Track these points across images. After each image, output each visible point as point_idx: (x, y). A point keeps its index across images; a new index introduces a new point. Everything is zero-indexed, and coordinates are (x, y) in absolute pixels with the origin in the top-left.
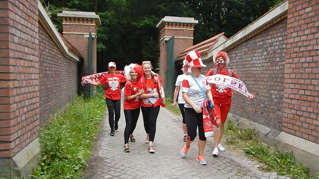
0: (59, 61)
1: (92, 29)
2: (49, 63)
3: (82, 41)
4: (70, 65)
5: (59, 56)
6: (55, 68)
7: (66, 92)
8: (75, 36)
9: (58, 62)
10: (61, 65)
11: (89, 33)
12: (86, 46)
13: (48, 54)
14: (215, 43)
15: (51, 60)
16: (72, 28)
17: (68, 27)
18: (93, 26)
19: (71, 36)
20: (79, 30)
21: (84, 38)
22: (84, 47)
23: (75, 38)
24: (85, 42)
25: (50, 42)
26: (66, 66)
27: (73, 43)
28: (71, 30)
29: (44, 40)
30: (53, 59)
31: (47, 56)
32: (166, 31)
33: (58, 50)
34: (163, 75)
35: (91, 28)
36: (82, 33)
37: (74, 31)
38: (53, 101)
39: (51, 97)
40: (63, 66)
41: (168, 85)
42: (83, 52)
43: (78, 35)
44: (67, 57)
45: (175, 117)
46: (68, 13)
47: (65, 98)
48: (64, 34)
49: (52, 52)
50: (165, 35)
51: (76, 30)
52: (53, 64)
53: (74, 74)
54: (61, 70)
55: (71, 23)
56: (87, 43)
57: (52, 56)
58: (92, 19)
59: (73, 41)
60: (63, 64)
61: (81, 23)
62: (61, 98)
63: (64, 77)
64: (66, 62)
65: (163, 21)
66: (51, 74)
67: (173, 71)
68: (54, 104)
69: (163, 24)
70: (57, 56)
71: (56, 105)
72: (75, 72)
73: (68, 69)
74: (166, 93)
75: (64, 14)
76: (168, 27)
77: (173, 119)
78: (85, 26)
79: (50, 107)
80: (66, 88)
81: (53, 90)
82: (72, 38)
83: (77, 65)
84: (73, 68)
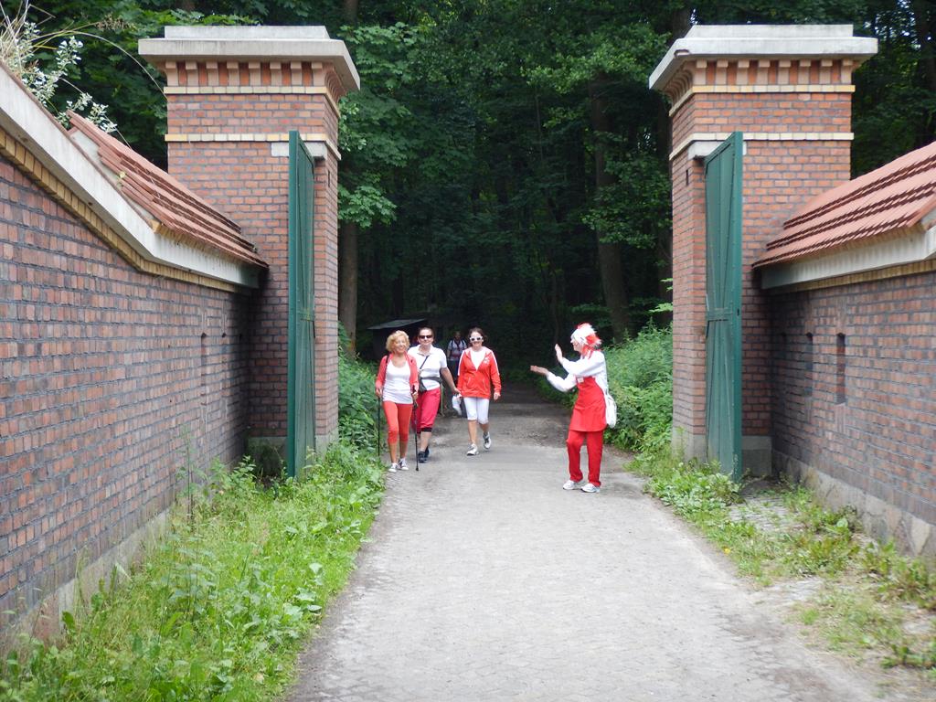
1: (312, 111)
3: (263, 176)
7: (147, 457)
8: (226, 153)
11: (286, 137)
12: (284, 200)
13: (11, 273)
15: (34, 303)
16: (210, 114)
17: (191, 106)
18: (315, 99)
19: (207, 153)
20: (244, 122)
21: (269, 161)
22: (269, 208)
23: (226, 161)
24: (275, 184)
26: (145, 318)
27: (218, 188)
31: (5, 286)
32: (697, 105)
34: (690, 346)
35: (304, 110)
36: (260, 137)
37: (223, 127)
39: (31, 502)
40: (127, 321)
41: (716, 398)
42: (267, 232)
43: (241, 145)
44: (155, 272)
45: (742, 599)
46: (194, 35)
47: (139, 490)
48: (175, 146)
49: (41, 258)
50: (696, 128)
51: (232, 122)
52: (52, 321)
53: (208, 351)
54: (114, 343)
55: (208, 85)
56: (285, 184)
57: (46, 275)
58: (308, 60)
59: (213, 178)
60: (129, 310)
61: (256, 85)
62: (108, 495)
63: (134, 381)
64: (147, 298)
65: (679, 54)
66: (33, 377)
67: (737, 322)
68: (57, 533)
69: (682, 67)
70: (83, 275)
71: (69, 537)
72: (220, 341)
73: (162, 332)
74: (707, 442)
75: (173, 44)
76: (707, 84)
77: (727, 617)
78: (274, 98)
79: (27, 556)
80: (148, 433)
81: (52, 461)
82: (213, 161)
83: (229, 304)
84: (200, 320)
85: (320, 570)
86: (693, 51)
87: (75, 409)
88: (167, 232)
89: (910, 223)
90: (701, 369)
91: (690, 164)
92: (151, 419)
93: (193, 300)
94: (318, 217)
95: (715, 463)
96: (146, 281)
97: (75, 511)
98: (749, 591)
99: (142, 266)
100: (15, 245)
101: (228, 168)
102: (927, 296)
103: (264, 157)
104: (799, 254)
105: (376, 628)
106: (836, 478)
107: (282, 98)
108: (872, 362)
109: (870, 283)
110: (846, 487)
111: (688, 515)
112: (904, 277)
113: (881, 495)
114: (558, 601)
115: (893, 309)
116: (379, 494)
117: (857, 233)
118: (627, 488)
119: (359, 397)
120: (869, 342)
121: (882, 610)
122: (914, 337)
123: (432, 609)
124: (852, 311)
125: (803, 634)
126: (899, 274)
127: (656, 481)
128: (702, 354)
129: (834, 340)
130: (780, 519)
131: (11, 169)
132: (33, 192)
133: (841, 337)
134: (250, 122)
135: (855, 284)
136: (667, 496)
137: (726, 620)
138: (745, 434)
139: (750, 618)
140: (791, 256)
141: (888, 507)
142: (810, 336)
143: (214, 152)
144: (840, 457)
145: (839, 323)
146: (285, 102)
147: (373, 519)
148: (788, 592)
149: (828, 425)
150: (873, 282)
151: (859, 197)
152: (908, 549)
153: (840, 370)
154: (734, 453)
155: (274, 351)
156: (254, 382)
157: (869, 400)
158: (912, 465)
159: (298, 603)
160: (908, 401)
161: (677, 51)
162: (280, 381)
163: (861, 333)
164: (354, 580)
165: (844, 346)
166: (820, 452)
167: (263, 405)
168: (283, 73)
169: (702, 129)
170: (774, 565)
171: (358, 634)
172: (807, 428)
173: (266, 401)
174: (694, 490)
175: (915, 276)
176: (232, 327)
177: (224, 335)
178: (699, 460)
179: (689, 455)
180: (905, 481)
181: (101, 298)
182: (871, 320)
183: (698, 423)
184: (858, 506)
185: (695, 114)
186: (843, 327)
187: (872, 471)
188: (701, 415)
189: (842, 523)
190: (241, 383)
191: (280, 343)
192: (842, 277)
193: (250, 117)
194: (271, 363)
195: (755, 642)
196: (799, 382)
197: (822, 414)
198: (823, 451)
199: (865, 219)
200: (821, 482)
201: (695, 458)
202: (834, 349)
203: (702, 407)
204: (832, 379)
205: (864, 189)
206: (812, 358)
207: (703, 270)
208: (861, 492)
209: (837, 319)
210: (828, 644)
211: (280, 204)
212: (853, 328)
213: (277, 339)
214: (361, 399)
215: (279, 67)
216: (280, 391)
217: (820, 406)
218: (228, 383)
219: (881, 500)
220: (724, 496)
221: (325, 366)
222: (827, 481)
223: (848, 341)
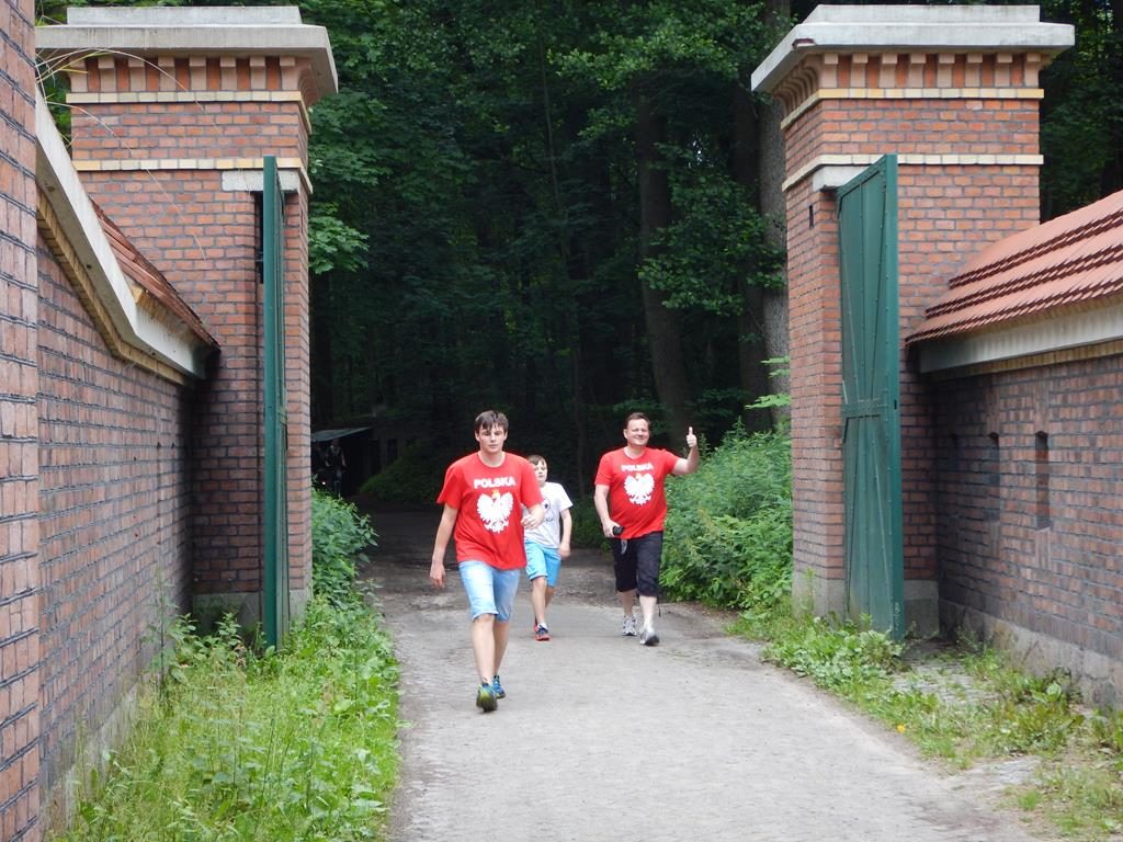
0: (89, 395)
1: (281, 126)
2: (39, 420)
3: (210, 219)
4: (140, 406)
5: (88, 355)
6: (66, 443)
7: (121, 610)
8: (158, 186)
9: (80, 402)
10: (94, 416)
11: (244, 163)
12: (241, 253)
15: (46, 397)
16: (134, 131)
17: (105, 121)
18: (285, 108)
19: (130, 187)
20: (182, 143)
21: (219, 197)
22: (220, 265)
23: (158, 198)
24: (228, 230)
26: (119, 419)
27: (146, 237)
28: (126, 142)
30: (56, 383)
32: (824, 116)
33: (82, 312)
34: (821, 454)
35: (269, 124)
36: (206, 164)
37: (152, 150)
38: (60, 686)
40: (106, 423)
41: (862, 526)
42: (215, 299)
43: (179, 176)
44: (128, 356)
45: (935, 785)
46: (108, 20)
47: (116, 654)
50: (825, 148)
51: (165, 142)
52: (58, 421)
53: (162, 467)
54: (98, 452)
55: (130, 91)
56: (242, 230)
57: (54, 361)
58: (275, 54)
59: (139, 222)
60: (107, 408)
61: (199, 90)
62: (95, 657)
63: (111, 504)
64: (120, 392)
65: (799, 45)
67: (895, 421)
68: (63, 701)
69: (803, 62)
70: (77, 361)
71: (70, 708)
72: (170, 454)
73: (129, 438)
74: (847, 590)
75: (79, 32)
76: (838, 87)
77: (921, 805)
78: (226, 107)
80: (121, 578)
81: (59, 604)
82: (137, 198)
83: (177, 401)
84: (156, 424)
85: (368, 758)
86: (819, 41)
87: (73, 538)
88: (146, 302)
90: (838, 486)
91: (816, 197)
92: (121, 559)
93: (152, 396)
94: (290, 276)
95: (864, 617)
96: (119, 369)
97: (74, 672)
98: (941, 776)
99: (119, 345)
101: (160, 208)
103: (213, 191)
104: (979, 323)
105: (461, 827)
106: (1038, 631)
107: (236, 108)
108: (1088, 470)
109: (1083, 362)
110: (1054, 643)
111: (836, 686)
114: (691, 790)
115: (1117, 397)
117: (1067, 295)
118: (736, 656)
119: (332, 537)
120: (1083, 443)
123: (528, 803)
124: (1058, 401)
125: (1024, 821)
127: (781, 644)
128: (838, 466)
129: (1031, 441)
130: (964, 689)
133: (1042, 437)
134: (192, 142)
135: (1061, 364)
136: (800, 663)
137: (921, 809)
138: (907, 578)
139: (949, 806)
140: (968, 326)
141: (1116, 665)
142: (995, 437)
143: (139, 186)
144: (1044, 602)
145: (1038, 418)
146: (241, 114)
148: (995, 774)
149: (1026, 560)
150: (1088, 360)
151: (1062, 246)
153: (1040, 483)
154: (894, 601)
155: (228, 469)
156: (200, 514)
157: (1085, 521)
161: (798, 41)
162: (237, 512)
163: (1071, 430)
165: (1047, 448)
166: (1014, 597)
167: (212, 548)
168: (237, 72)
169: (832, 150)
170: (969, 743)
171: (442, 834)
172: (994, 565)
173: (216, 542)
174: (839, 654)
176: (179, 435)
177: (173, 446)
178: (838, 616)
179: (822, 607)
181: (89, 390)
182: (1085, 412)
183: (833, 562)
184: (1071, 668)
185: (824, 127)
186: (1044, 423)
187: (1091, 618)
188: (838, 551)
189: (1053, 689)
190: (186, 516)
191: (237, 458)
193: (191, 136)
194: (225, 486)
195: (963, 831)
196: (979, 502)
197: (1015, 544)
198: (1019, 595)
199: (1076, 277)
200: (1016, 639)
201: (833, 613)
202: (1032, 454)
203: (839, 541)
204: (1030, 496)
205: (1069, 235)
206: (998, 468)
207: (837, 347)
208: (1076, 648)
209: (1035, 413)
210: (1060, 830)
211: (235, 259)
212: (1060, 424)
213: (232, 452)
214: (336, 538)
215: (233, 65)
216: (237, 526)
217: (1012, 534)
218: (177, 513)
219: (1106, 658)
220: (881, 662)
221: (301, 490)
222: (1025, 637)
223: (1053, 442)
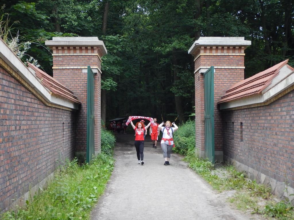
0: (36, 114)
1: (94, 60)
2: (16, 120)
3: (80, 78)
4: (56, 116)
5: (36, 106)
6: (27, 124)
7: (48, 157)
8: (70, 72)
9: (33, 115)
10: (38, 118)
11: (87, 67)
12: (86, 85)
13: (13, 107)
14: (274, 77)
15: (19, 115)
16: (65, 61)
17: (59, 59)
18: (95, 57)
19: (64, 72)
20: (75, 63)
21: (82, 74)
22: (82, 87)
23: (70, 74)
24: (83, 80)
25: (19, 88)
26: (48, 119)
27: (67, 82)
28: (63, 63)
29: (6, 88)
30: (23, 112)
31: (12, 111)
32: (201, 59)
33: (33, 97)
34: (200, 126)
35: (91, 60)
36: (79, 67)
37: (69, 65)
38: (23, 175)
39: (18, 170)
40: (43, 120)
41: (207, 140)
42: (81, 94)
43: (74, 70)
44: (51, 106)
45: (214, 196)
46: (60, 39)
47: (46, 167)
48: (55, 70)
49: (21, 103)
50: (201, 65)
51: (71, 63)
52: (24, 120)
53: (65, 127)
54: (40, 126)
55: (64, 53)
56: (86, 80)
57: (22, 108)
58: (92, 46)
59: (66, 79)
60: (44, 116)
61: (78, 53)
62: (38, 168)
63: (45, 136)
64: (49, 113)
65: (196, 45)
66: (18, 135)
67: (213, 119)
68: (24, 178)
69: (197, 48)
70: (32, 107)
71: (27, 180)
72: (68, 125)
73: (52, 122)
74: (205, 153)
75: (55, 42)
76: (204, 53)
77: (209, 201)
78: (83, 56)
79: (16, 185)
80: (48, 151)
81: (23, 158)
82: (66, 74)
83: (70, 114)
84: (62, 119)
85: (97, 189)
86: (200, 44)
87: (29, 144)
88: (54, 95)
89: (259, 92)
90: (203, 132)
91: (200, 75)
92: (49, 147)
93: (61, 113)
94: (95, 90)
95: (207, 158)
96: (48, 108)
97: (29, 172)
98: (216, 194)
99: (47, 104)
100: (14, 99)
101: (70, 76)
102: (264, 112)
103: (80, 73)
104: (229, 100)
105: (112, 204)
106: (241, 162)
107: (85, 56)
108: (250, 130)
109: (249, 108)
110: (243, 165)
111: (200, 173)
112: (258, 107)
113: (253, 167)
114: (163, 197)
115: (255, 116)
116: (113, 167)
117: (245, 95)
118: (183, 166)
119: (107, 140)
120: (249, 125)
121: (252, 199)
122: (260, 123)
123: (128, 199)
124: (244, 116)
125: (230, 205)
126: (256, 106)
127: (191, 163)
128: (204, 128)
129: (239, 124)
130: (225, 174)
131: (14, 79)
132: (19, 85)
133: (241, 123)
134: (76, 63)
135: (245, 109)
136: (194, 168)
137: (209, 202)
138: (215, 150)
139: (216, 201)
140: (227, 101)
141: (254, 171)
142: (233, 123)
143: (66, 72)
144: (242, 157)
145: (241, 119)
146: (86, 58)
147: (111, 174)
148: (227, 194)
149: (238, 148)
150: (250, 108)
151: (246, 85)
152: (260, 182)
153: (241, 132)
154: (212, 156)
155: (83, 127)
156: (77, 136)
157: (249, 141)
158: (261, 159)
159: (90, 198)
160: (259, 141)
161: (196, 44)
162: (84, 136)
163: (247, 122)
164: (106, 191)
165: (242, 126)
166: (236, 155)
167: (79, 143)
168: (86, 50)
169: (203, 65)
170: (223, 187)
171: (108, 206)
172: (233, 149)
174: (201, 166)
175: (261, 107)
176: (71, 121)
177: (69, 123)
178: (203, 158)
179: (200, 156)
180: (259, 163)
181: (36, 113)
182: (249, 118)
183: (202, 147)
184: (247, 170)
185: (201, 61)
186: (242, 120)
187: (250, 160)
188: (203, 145)
189: (242, 175)
190: (73, 137)
191: (85, 125)
192: (241, 106)
193: (76, 62)
194: (82, 131)
195: (217, 208)
196: (231, 136)
197: (237, 145)
198: (237, 155)
199: (247, 91)
200: (237, 164)
201: (202, 157)
202: (240, 127)
203: (204, 143)
204: (239, 135)
205: (247, 82)
206: (233, 129)
207: (204, 104)
208: (247, 166)
209: (240, 118)
210: (237, 208)
211: (84, 86)
212: (244, 121)
213: (84, 124)
214: (107, 141)
215: (85, 48)
216: (84, 139)
217: (236, 143)
218: (70, 136)
219: (253, 169)
220: (210, 168)
221: (97, 131)
222: (238, 163)
223: (244, 124)
